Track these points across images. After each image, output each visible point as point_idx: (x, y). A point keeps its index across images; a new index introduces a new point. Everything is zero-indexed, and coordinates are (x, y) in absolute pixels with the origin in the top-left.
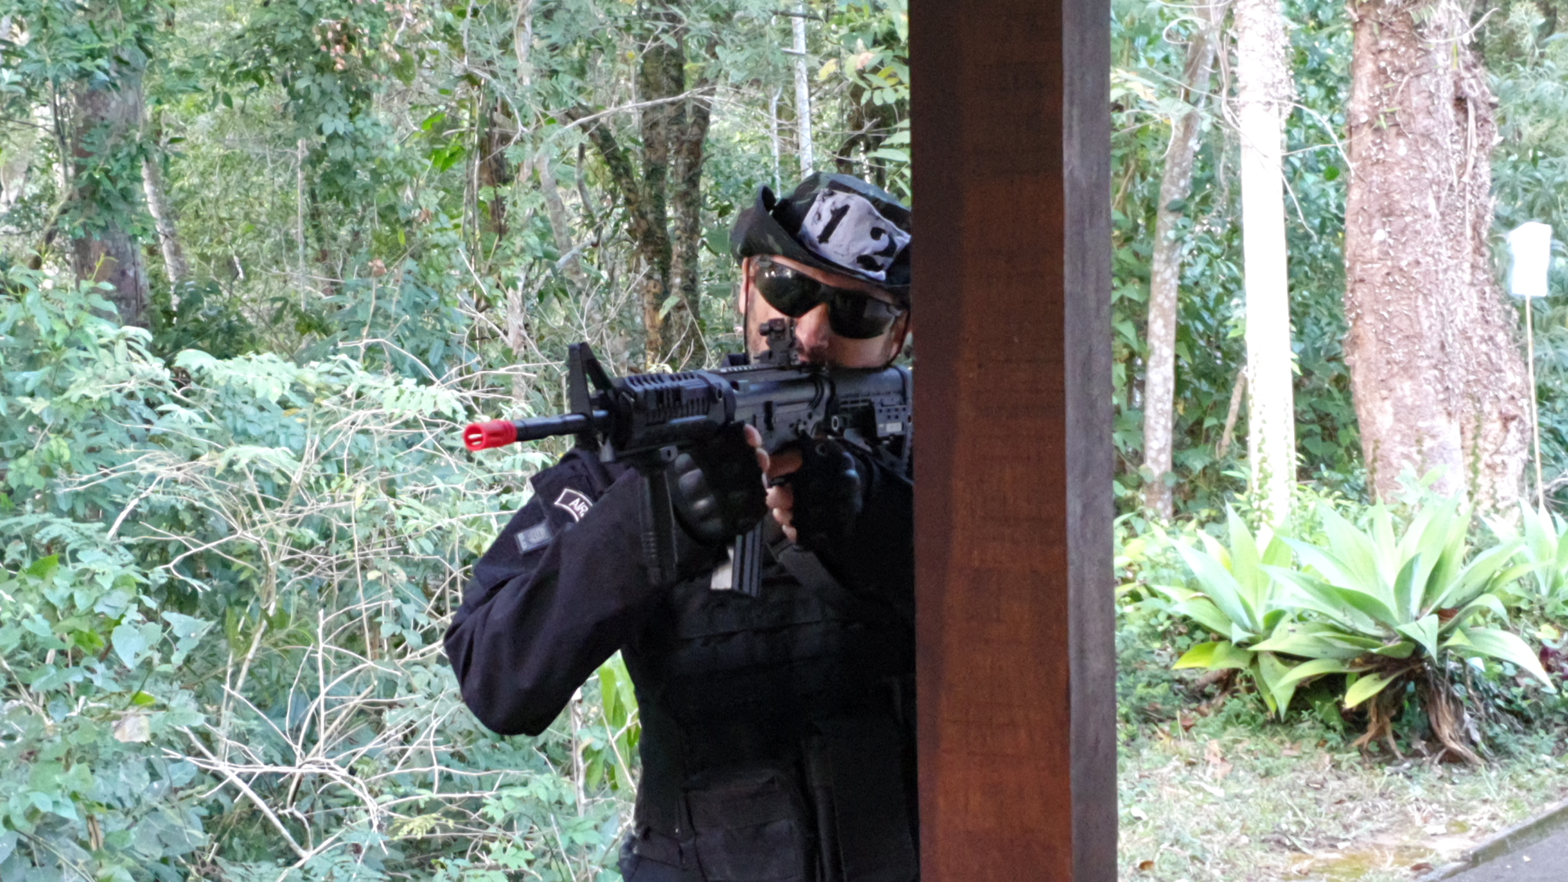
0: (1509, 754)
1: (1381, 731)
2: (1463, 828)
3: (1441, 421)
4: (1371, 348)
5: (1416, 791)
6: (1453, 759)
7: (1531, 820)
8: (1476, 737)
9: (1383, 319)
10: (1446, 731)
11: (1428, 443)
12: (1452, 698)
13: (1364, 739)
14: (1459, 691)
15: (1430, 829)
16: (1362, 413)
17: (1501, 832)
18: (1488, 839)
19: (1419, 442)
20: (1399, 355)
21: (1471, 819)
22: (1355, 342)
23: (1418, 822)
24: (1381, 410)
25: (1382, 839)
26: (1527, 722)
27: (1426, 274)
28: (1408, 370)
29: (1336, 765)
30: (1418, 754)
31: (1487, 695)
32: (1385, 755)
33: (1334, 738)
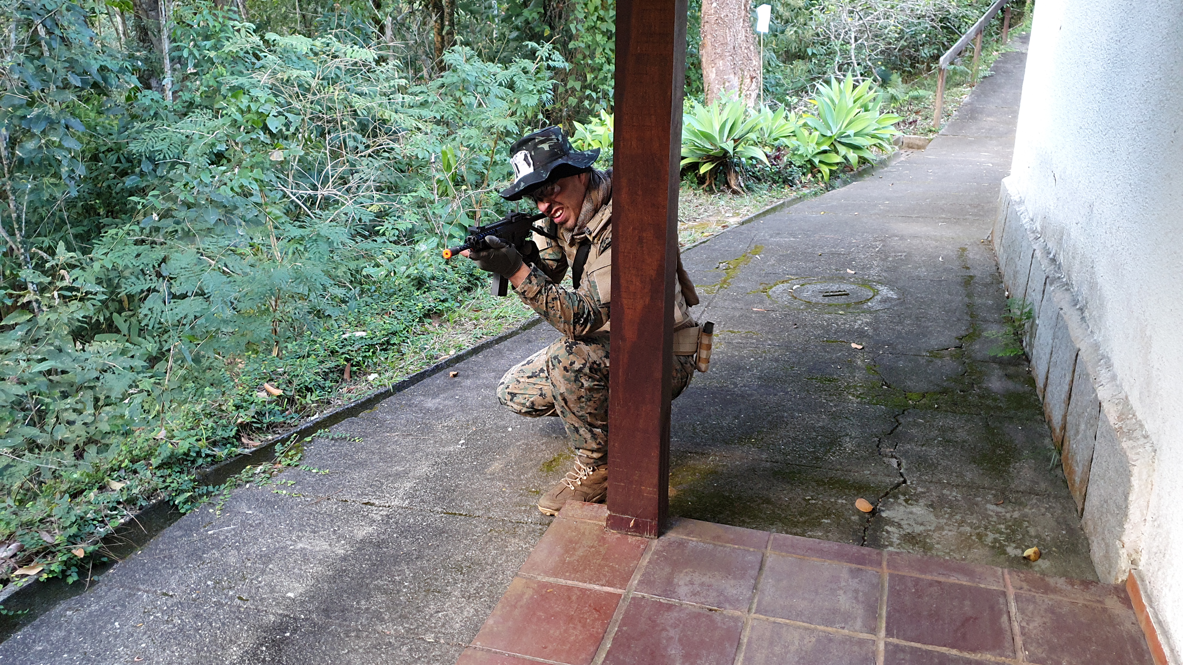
0: (753, 191)
1: (710, 184)
2: (738, 214)
3: (732, 76)
4: (709, 47)
5: (722, 203)
6: (735, 192)
7: (761, 212)
8: (742, 185)
9: (714, 37)
10: (733, 183)
11: (727, 84)
12: (735, 171)
13: (705, 186)
14: (737, 169)
15: (727, 215)
16: (705, 73)
17: (752, 215)
18: (747, 218)
19: (724, 83)
20: (719, 51)
21: (740, 211)
22: (703, 46)
23: (723, 213)
24: (712, 72)
25: (711, 218)
26: (759, 180)
27: (730, 20)
28: (721, 56)
29: (695, 195)
30: (722, 191)
31: (747, 171)
32: (711, 191)
33: (694, 186)
